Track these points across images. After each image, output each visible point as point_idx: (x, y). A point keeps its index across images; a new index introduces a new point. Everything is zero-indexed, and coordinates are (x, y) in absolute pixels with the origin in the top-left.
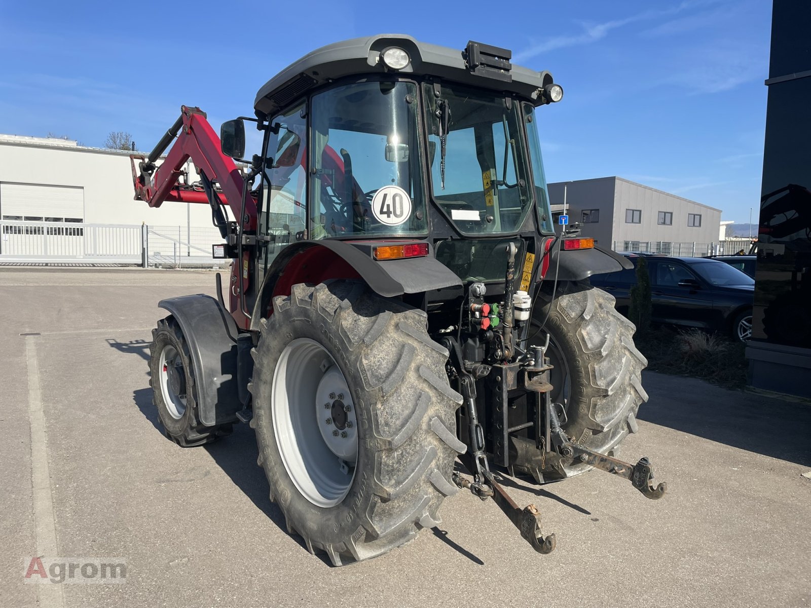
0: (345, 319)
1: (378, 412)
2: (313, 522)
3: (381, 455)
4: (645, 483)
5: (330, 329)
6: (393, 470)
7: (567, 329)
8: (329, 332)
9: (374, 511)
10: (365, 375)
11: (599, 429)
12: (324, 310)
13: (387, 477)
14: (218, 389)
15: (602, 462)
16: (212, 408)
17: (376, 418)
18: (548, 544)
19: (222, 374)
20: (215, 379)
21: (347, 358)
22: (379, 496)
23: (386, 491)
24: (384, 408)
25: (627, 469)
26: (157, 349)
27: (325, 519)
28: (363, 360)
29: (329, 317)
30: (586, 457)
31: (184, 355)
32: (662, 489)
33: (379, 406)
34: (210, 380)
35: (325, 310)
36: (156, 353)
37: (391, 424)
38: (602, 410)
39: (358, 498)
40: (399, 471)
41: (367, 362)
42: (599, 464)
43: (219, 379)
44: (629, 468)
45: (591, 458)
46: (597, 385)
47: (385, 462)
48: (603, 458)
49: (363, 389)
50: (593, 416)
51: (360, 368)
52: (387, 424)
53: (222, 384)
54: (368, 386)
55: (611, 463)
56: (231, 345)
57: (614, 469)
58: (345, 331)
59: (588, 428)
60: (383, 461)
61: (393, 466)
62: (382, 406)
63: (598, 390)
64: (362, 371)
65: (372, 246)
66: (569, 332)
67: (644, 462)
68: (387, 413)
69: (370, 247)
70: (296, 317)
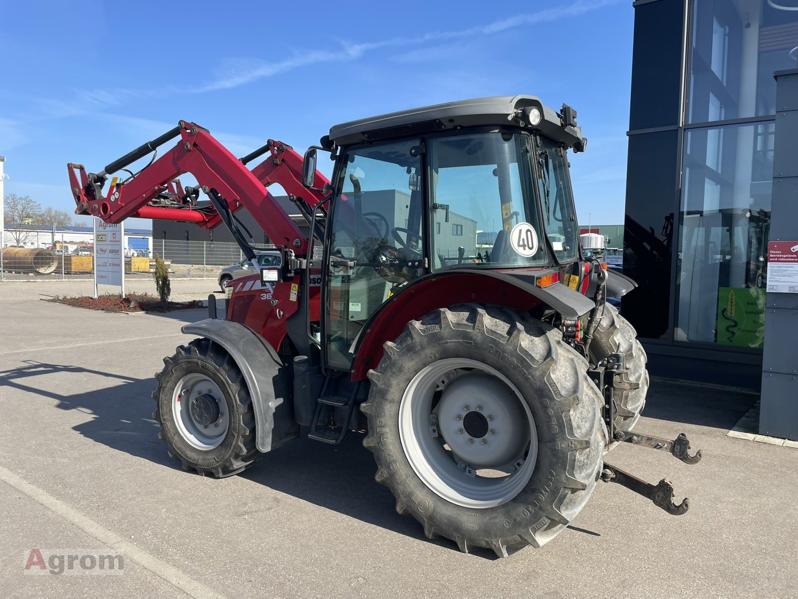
0: (523, 340)
1: (572, 418)
2: (470, 523)
3: (575, 454)
4: (685, 453)
5: (503, 349)
6: (583, 465)
7: (600, 336)
8: (503, 352)
9: (563, 502)
10: (555, 387)
11: (631, 415)
12: (493, 332)
13: (578, 471)
14: (274, 414)
15: (648, 441)
16: (269, 433)
17: (570, 423)
18: (685, 507)
19: (276, 399)
20: (270, 404)
21: (530, 374)
22: (570, 488)
23: (581, 483)
24: (576, 414)
25: (668, 444)
26: (172, 378)
27: (488, 518)
28: (551, 375)
29: (502, 339)
30: (635, 438)
31: (230, 382)
32: (700, 455)
33: (572, 412)
34: (267, 405)
35: (496, 332)
36: (170, 382)
37: (582, 427)
38: (632, 399)
39: (542, 494)
40: (587, 465)
41: (555, 376)
42: (645, 443)
43: (274, 403)
44: (670, 443)
45: (639, 439)
46: (629, 380)
47: (578, 459)
48: (649, 438)
49: (552, 399)
50: (625, 405)
51: (548, 381)
52: (579, 427)
53: (276, 408)
54: (559, 396)
55: (656, 441)
56: (277, 368)
57: (658, 445)
58: (525, 350)
59: (620, 416)
60: (576, 458)
61: (584, 462)
62: (574, 412)
63: (630, 384)
64: (550, 384)
65: (536, 276)
66: (602, 338)
67: (683, 437)
68: (578, 417)
69: (534, 276)
70: (450, 339)
